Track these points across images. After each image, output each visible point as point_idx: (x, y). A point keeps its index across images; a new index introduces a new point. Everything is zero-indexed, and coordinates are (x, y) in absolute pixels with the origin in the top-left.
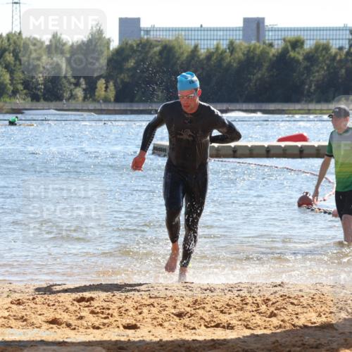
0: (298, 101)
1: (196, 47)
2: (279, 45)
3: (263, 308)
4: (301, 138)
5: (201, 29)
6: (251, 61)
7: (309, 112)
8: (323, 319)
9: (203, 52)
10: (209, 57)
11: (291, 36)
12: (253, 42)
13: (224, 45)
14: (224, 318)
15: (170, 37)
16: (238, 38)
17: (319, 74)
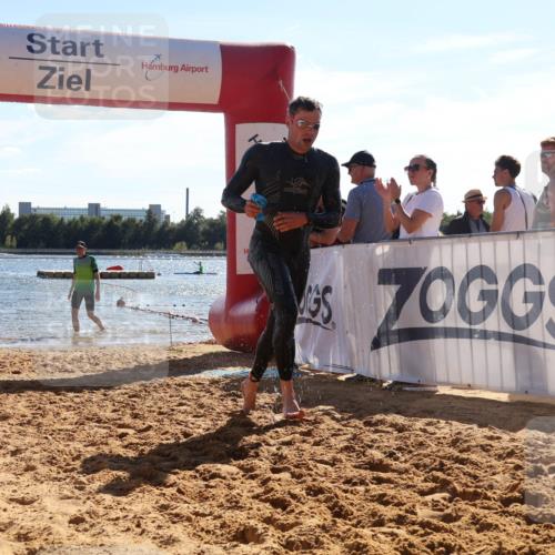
0: (118, 248)
1: (62, 219)
2: (108, 218)
3: (92, 361)
4: (119, 268)
5: (65, 209)
6: (93, 226)
7: (125, 254)
8: (125, 366)
9: (66, 221)
10: (70, 223)
11: (114, 213)
12: (94, 216)
13: (78, 217)
14: (69, 367)
15: (48, 213)
16: (86, 214)
17: (130, 233)
